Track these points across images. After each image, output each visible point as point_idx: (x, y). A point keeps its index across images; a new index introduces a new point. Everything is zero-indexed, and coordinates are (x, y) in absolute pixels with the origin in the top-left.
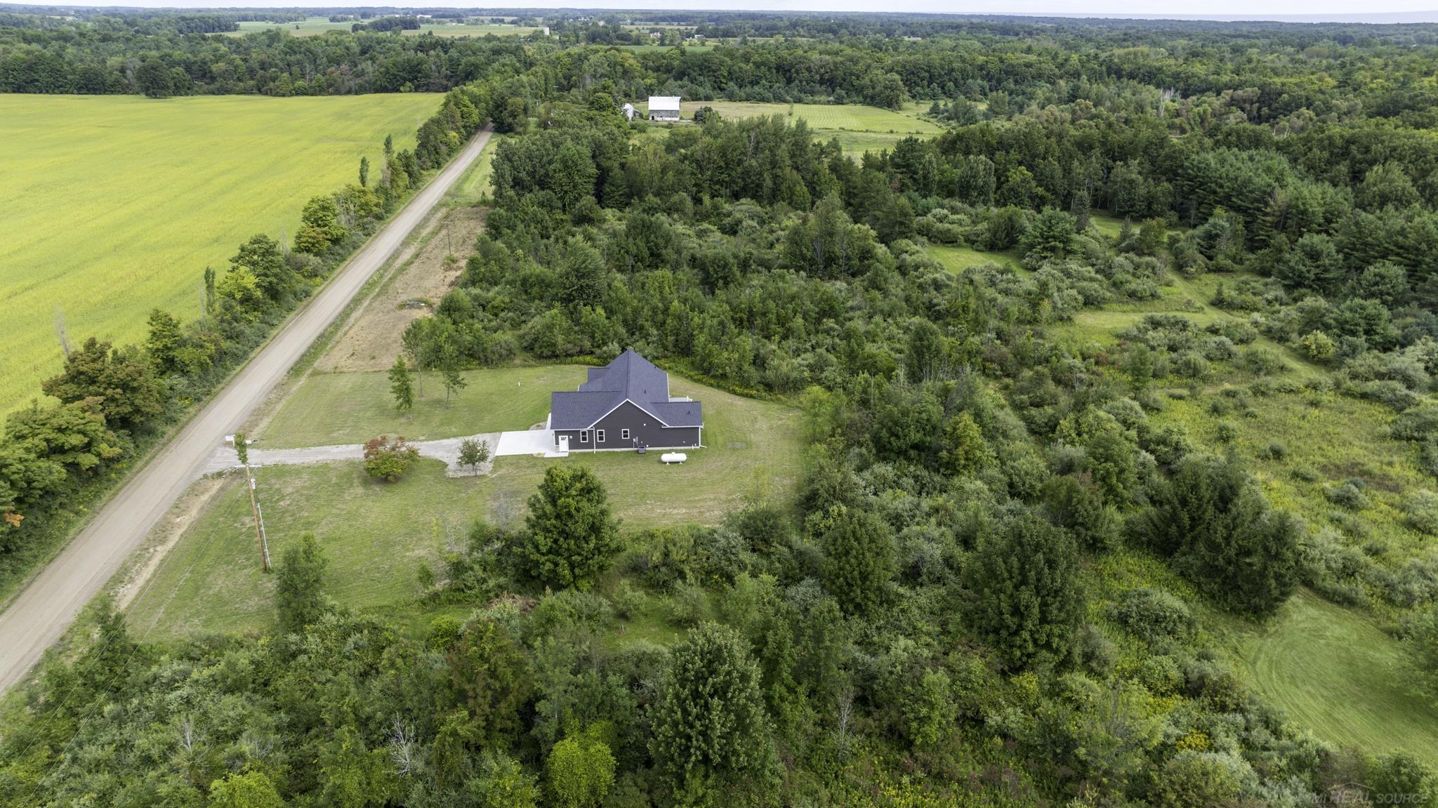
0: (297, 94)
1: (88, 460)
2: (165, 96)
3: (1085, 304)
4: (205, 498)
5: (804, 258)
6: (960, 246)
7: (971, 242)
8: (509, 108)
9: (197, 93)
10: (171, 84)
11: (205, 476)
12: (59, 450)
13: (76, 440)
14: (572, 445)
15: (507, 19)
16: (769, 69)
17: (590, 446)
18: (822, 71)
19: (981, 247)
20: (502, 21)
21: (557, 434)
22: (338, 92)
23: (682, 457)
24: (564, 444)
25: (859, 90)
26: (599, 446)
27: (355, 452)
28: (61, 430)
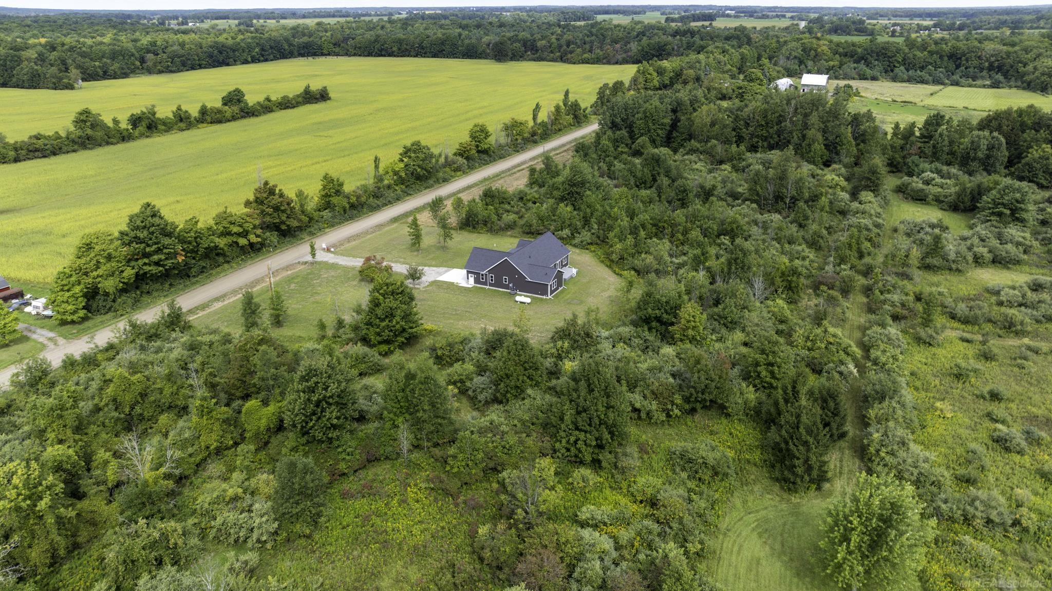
0: (583, 63)
1: (242, 241)
2: (505, 61)
3: (994, 262)
4: (289, 272)
5: (758, 194)
6: (928, 204)
7: (939, 201)
8: (683, 77)
9: (525, 60)
10: (510, 54)
11: (299, 263)
12: (229, 234)
13: (235, 229)
14: (477, 281)
15: (789, 15)
16: (941, 57)
17: (485, 284)
18: (993, 59)
19: (946, 207)
20: (784, 16)
21: (468, 272)
22: (609, 63)
23: (528, 300)
24: (472, 280)
25: (1020, 76)
26: (491, 285)
27: (358, 263)
28: (231, 223)
